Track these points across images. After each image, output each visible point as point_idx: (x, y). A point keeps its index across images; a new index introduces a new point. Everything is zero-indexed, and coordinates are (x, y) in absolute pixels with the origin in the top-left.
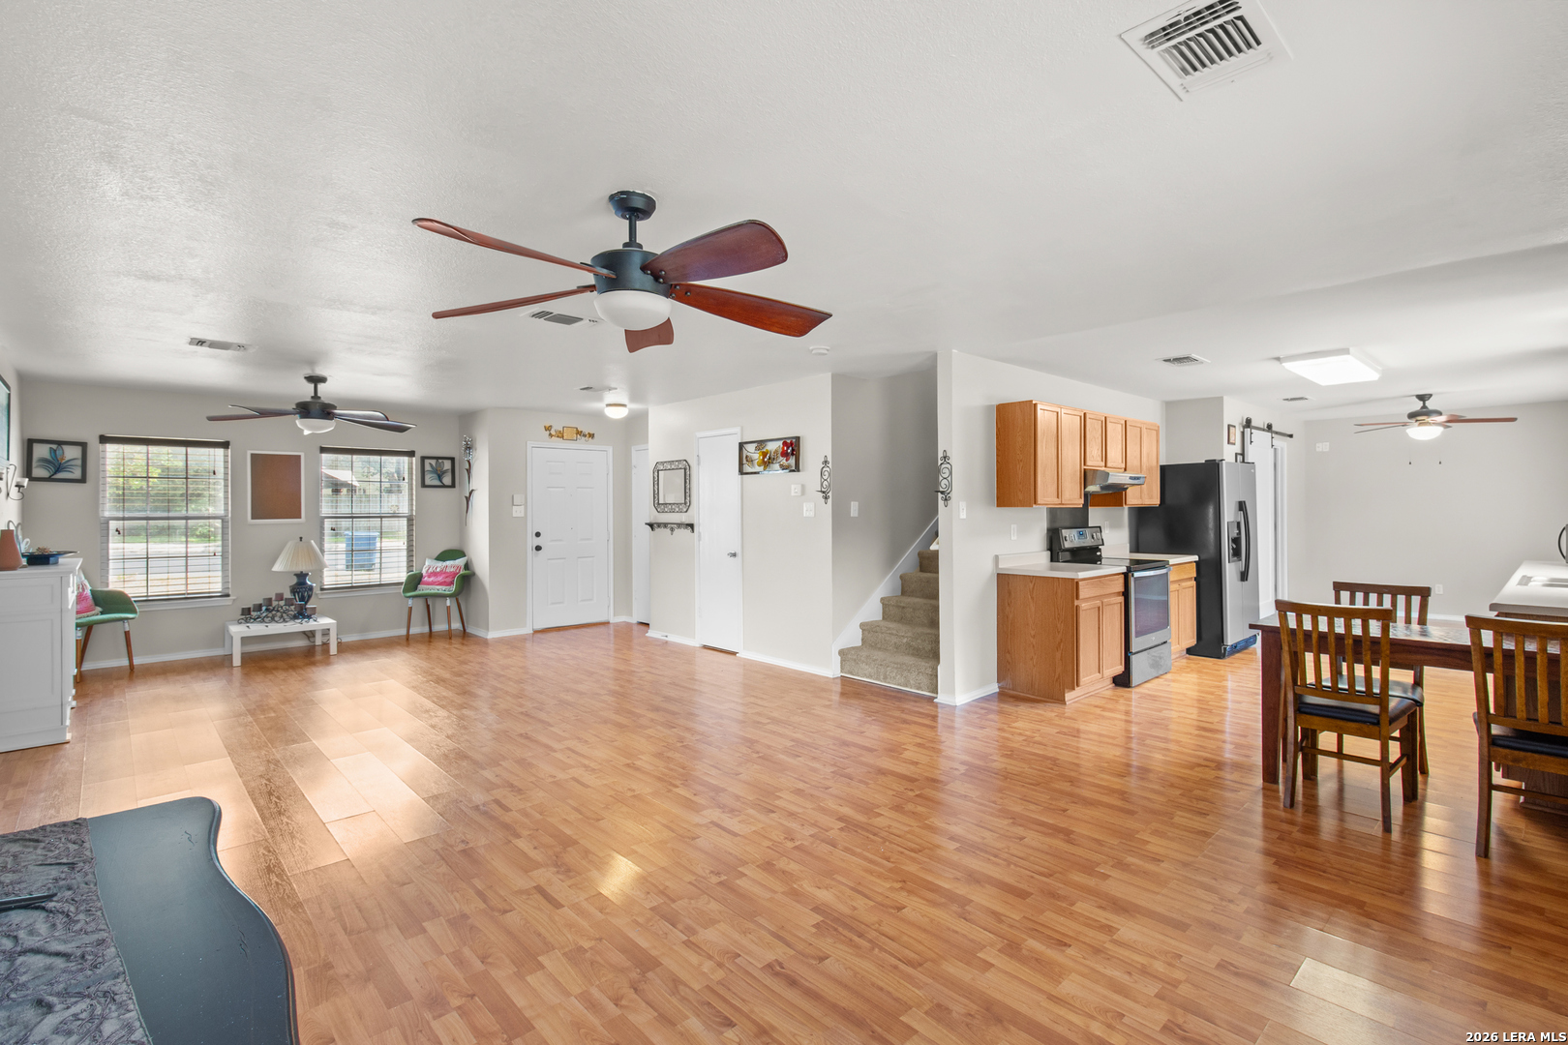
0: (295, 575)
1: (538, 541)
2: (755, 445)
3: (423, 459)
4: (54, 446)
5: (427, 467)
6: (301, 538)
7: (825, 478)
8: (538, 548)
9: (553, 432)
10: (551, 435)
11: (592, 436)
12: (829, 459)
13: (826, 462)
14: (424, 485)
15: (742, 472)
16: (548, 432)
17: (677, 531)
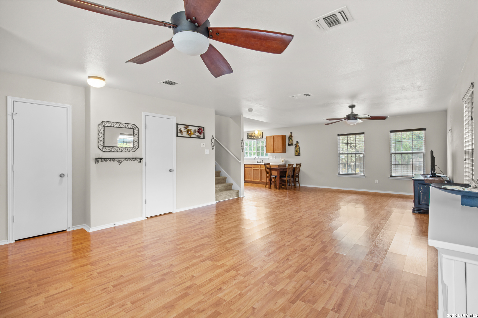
2: (184, 126)
7: (213, 142)
12: (214, 136)
13: (213, 137)
15: (177, 136)
17: (124, 163)
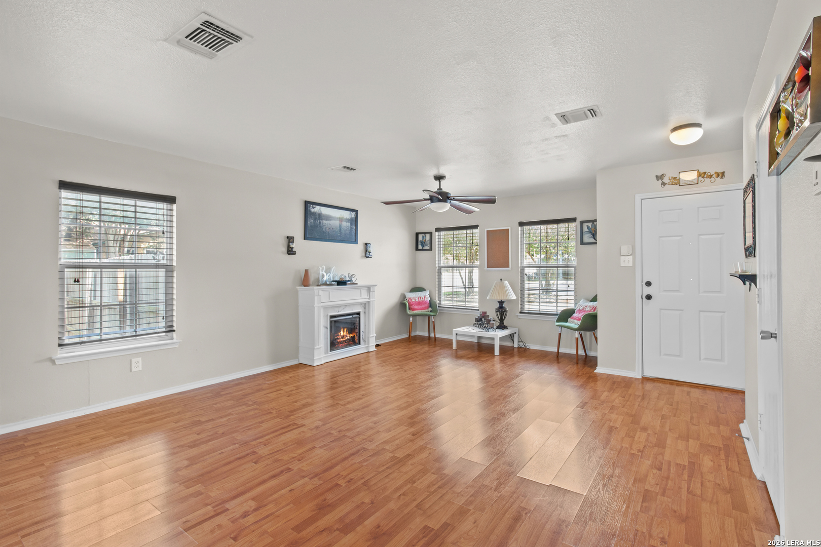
0: (498, 302)
1: (647, 291)
3: (582, 223)
4: (423, 235)
5: (585, 229)
6: (501, 279)
8: (649, 297)
9: (666, 180)
10: (664, 184)
11: (722, 175)
14: (582, 243)
16: (660, 182)
